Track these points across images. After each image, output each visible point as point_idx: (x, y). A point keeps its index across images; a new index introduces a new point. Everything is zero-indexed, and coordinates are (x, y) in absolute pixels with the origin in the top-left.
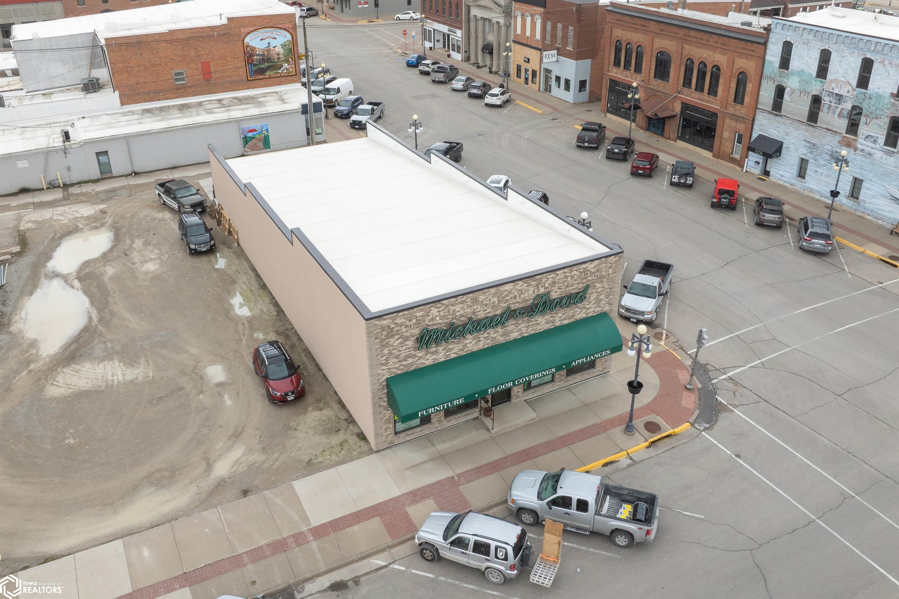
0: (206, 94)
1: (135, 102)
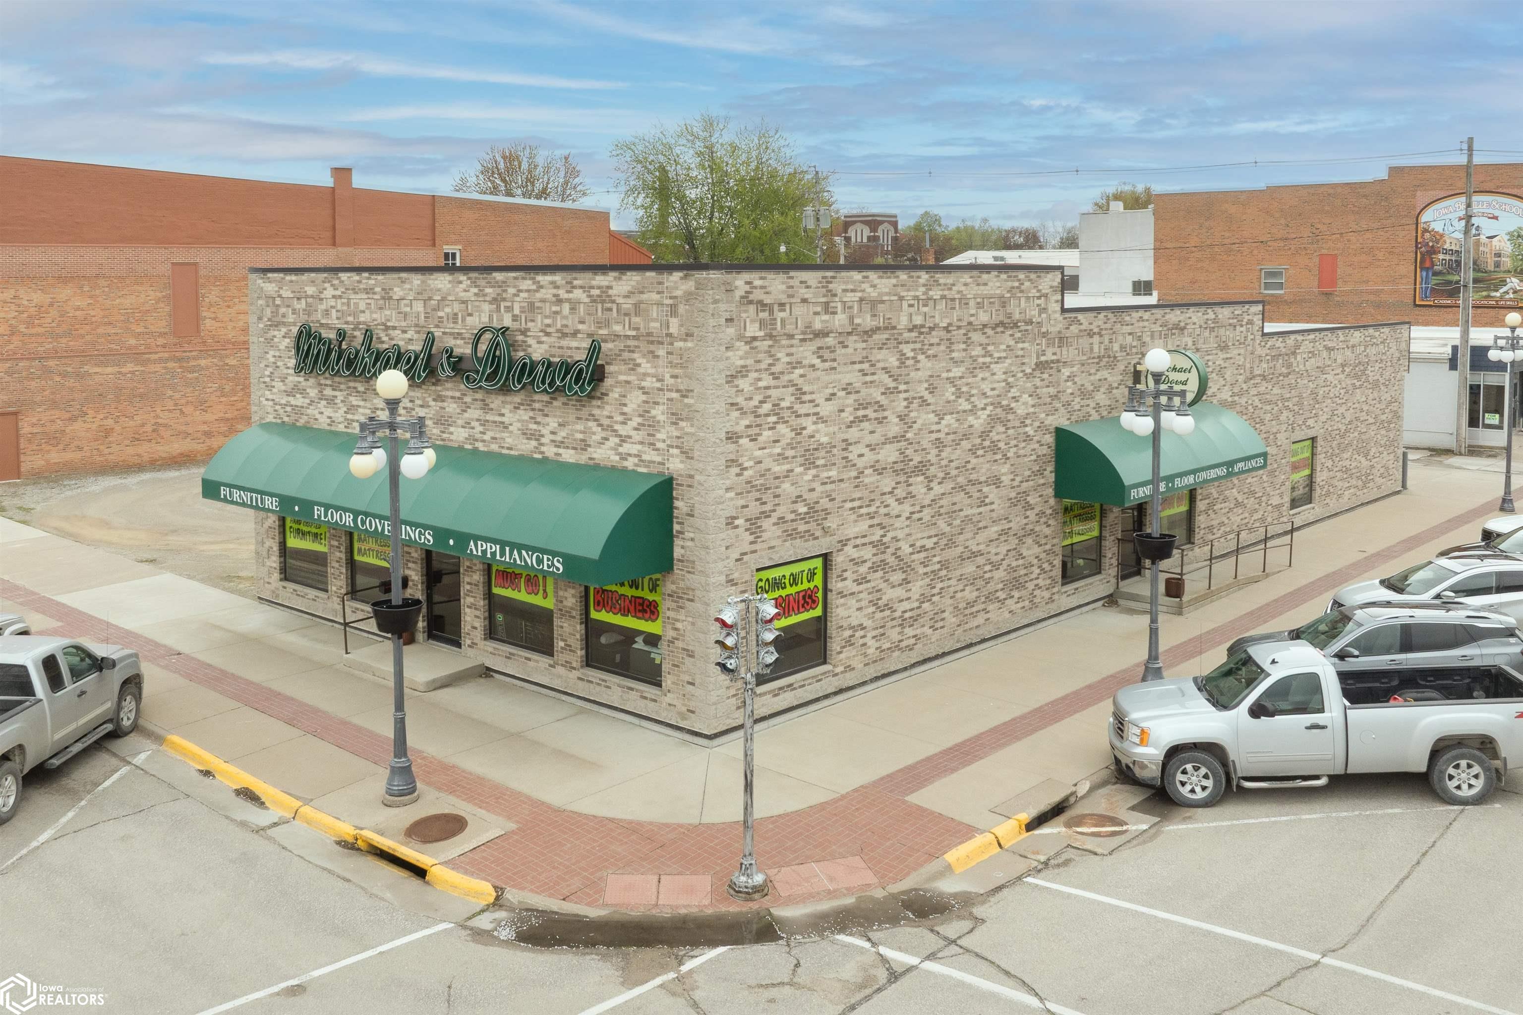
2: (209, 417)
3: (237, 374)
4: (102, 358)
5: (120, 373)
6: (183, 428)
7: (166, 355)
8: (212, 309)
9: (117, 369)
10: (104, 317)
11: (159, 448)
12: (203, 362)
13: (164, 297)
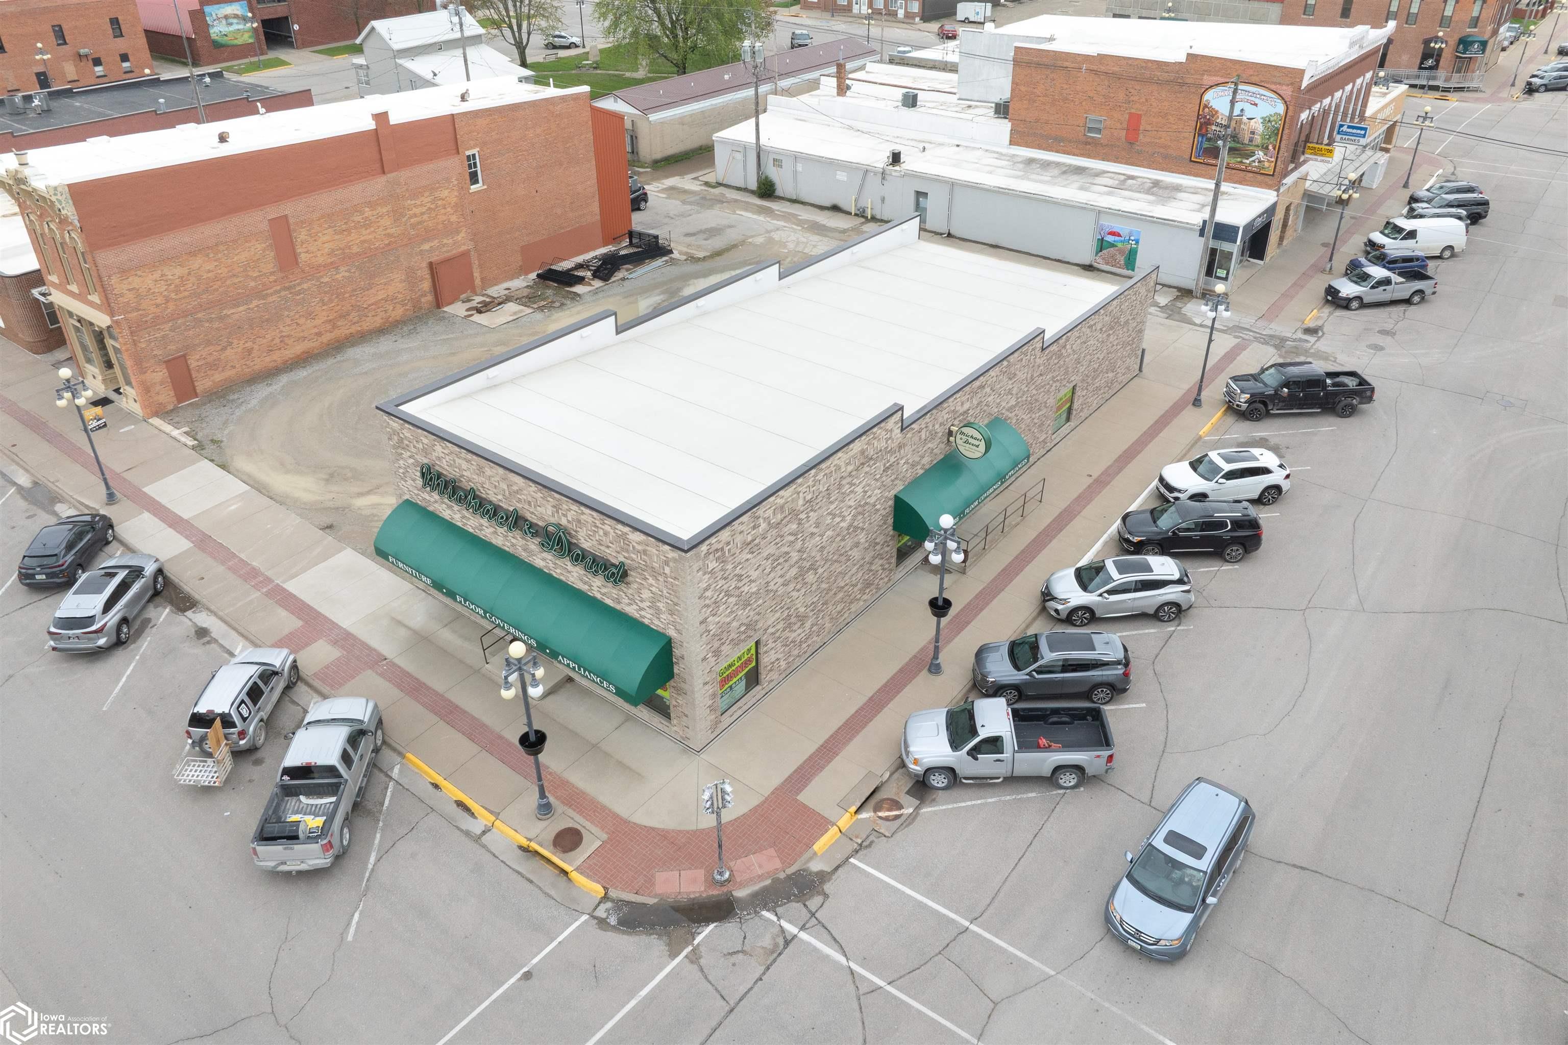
0: (1122, 163)
1: (1028, 145)
2: (318, 322)
3: (330, 287)
4: (234, 302)
5: (249, 309)
6: (302, 334)
7: (278, 288)
8: (304, 246)
9: (246, 307)
10: (229, 272)
11: (287, 352)
12: (305, 286)
13: (268, 246)
